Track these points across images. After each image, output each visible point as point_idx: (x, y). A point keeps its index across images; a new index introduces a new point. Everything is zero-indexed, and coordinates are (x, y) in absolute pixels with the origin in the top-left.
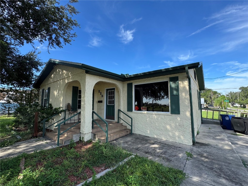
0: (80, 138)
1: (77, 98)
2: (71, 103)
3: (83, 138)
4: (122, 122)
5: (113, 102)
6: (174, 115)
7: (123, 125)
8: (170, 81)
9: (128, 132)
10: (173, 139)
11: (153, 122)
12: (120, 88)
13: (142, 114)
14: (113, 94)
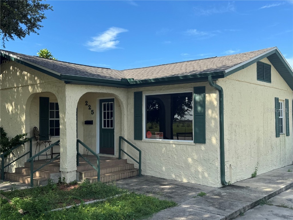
0: (60, 178)
1: (48, 117)
2: (39, 127)
3: (64, 178)
4: (126, 157)
5: (112, 123)
6: (198, 145)
7: (128, 162)
8: (194, 93)
9: (134, 172)
10: (196, 181)
11: (171, 155)
12: (122, 100)
13: (156, 144)
14: (112, 109)
